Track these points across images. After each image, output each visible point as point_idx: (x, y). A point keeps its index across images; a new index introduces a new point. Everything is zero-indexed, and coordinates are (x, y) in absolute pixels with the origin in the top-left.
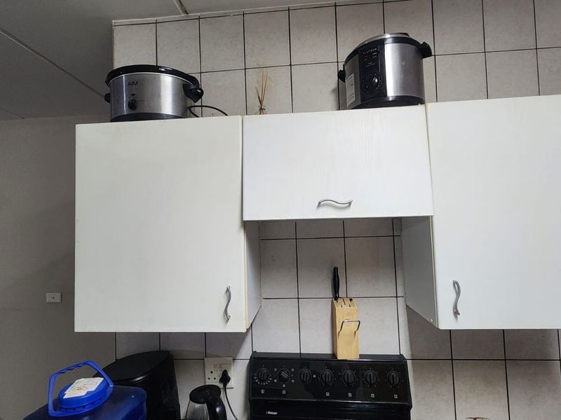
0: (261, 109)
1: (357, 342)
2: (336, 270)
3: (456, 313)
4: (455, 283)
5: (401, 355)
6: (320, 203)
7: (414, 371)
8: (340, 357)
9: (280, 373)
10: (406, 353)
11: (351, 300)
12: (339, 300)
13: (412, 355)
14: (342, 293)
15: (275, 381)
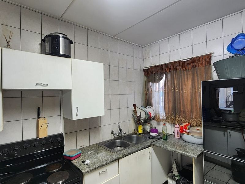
0: (8, 45)
1: (47, 131)
2: (39, 108)
3: (77, 115)
4: (77, 107)
5: (61, 133)
6: (37, 84)
7: (65, 137)
8: (40, 137)
9: (14, 148)
10: (63, 132)
11: (45, 118)
12: (40, 118)
13: (65, 132)
14: (41, 116)
15: (12, 152)
